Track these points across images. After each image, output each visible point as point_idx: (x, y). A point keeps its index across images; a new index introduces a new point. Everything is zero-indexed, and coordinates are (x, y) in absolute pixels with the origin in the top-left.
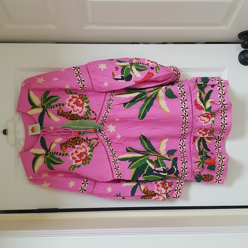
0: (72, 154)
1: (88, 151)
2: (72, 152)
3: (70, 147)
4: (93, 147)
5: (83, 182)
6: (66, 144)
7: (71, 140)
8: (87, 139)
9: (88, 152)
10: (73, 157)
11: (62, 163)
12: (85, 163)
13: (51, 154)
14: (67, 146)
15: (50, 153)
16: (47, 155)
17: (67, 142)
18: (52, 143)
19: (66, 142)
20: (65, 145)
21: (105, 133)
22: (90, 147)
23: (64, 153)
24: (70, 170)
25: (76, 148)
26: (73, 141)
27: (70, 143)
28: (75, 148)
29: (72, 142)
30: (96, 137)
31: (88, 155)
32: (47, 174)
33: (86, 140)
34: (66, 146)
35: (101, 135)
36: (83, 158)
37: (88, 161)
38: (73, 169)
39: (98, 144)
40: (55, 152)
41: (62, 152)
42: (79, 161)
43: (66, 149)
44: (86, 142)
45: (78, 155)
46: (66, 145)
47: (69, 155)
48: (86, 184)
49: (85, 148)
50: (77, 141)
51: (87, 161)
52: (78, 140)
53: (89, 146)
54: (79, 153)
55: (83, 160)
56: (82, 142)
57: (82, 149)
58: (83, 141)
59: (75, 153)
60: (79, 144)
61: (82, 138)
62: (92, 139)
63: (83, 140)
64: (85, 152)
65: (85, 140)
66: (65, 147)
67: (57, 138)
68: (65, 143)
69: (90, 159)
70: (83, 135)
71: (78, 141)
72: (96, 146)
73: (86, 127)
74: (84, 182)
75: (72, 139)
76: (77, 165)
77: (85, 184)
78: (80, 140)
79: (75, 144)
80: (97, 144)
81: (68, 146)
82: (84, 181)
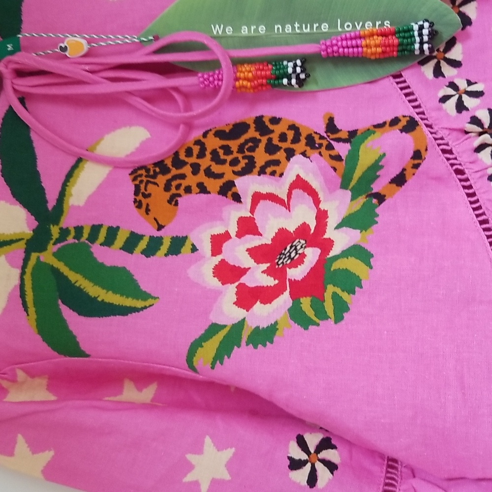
0: (218, 242)
1: (333, 221)
2: (219, 230)
3: (203, 189)
4: (376, 188)
5: (298, 454)
6: (174, 172)
7: (213, 143)
8: (331, 127)
9: (338, 227)
10: (223, 262)
11: (139, 304)
12: (310, 313)
13: (70, 239)
14: (178, 187)
15: (64, 233)
16: (43, 248)
17: (182, 156)
18: (80, 160)
19: (176, 154)
20: (169, 176)
21: (470, 83)
22: (349, 193)
23: (157, 234)
24: (196, 361)
25: (247, 200)
26: (222, 147)
27: (205, 162)
28: (237, 198)
29: (221, 152)
30: (399, 114)
31: (335, 251)
32: (43, 382)
33: (322, 138)
34: (174, 183)
35: (441, 94)
36: (297, 273)
37: (335, 296)
38: (219, 357)
39: (416, 166)
40: (96, 229)
41: (148, 230)
42: (266, 295)
43: (176, 204)
44: (323, 150)
45: (257, 254)
46: (175, 177)
47: (194, 249)
48: (319, 466)
49: (310, 200)
50: (252, 149)
51: (328, 295)
52: (264, 140)
53: (344, 186)
54: (267, 237)
55: (298, 289)
56: (290, 154)
57: (288, 208)
58: (301, 146)
59: (239, 235)
60: (269, 170)
61: (293, 127)
62: (368, 132)
63: (296, 140)
64: (313, 225)
65: (318, 141)
66: (167, 188)
67: (115, 126)
68: (169, 163)
69: (351, 282)
70: (301, 83)
71: (262, 146)
72: (400, 180)
73: (325, 27)
74: (304, 456)
75: (220, 134)
76: (251, 324)
77: (308, 466)
78: (276, 141)
79: (238, 168)
80: (409, 171)
81: (185, 183)
82: (302, 443)
